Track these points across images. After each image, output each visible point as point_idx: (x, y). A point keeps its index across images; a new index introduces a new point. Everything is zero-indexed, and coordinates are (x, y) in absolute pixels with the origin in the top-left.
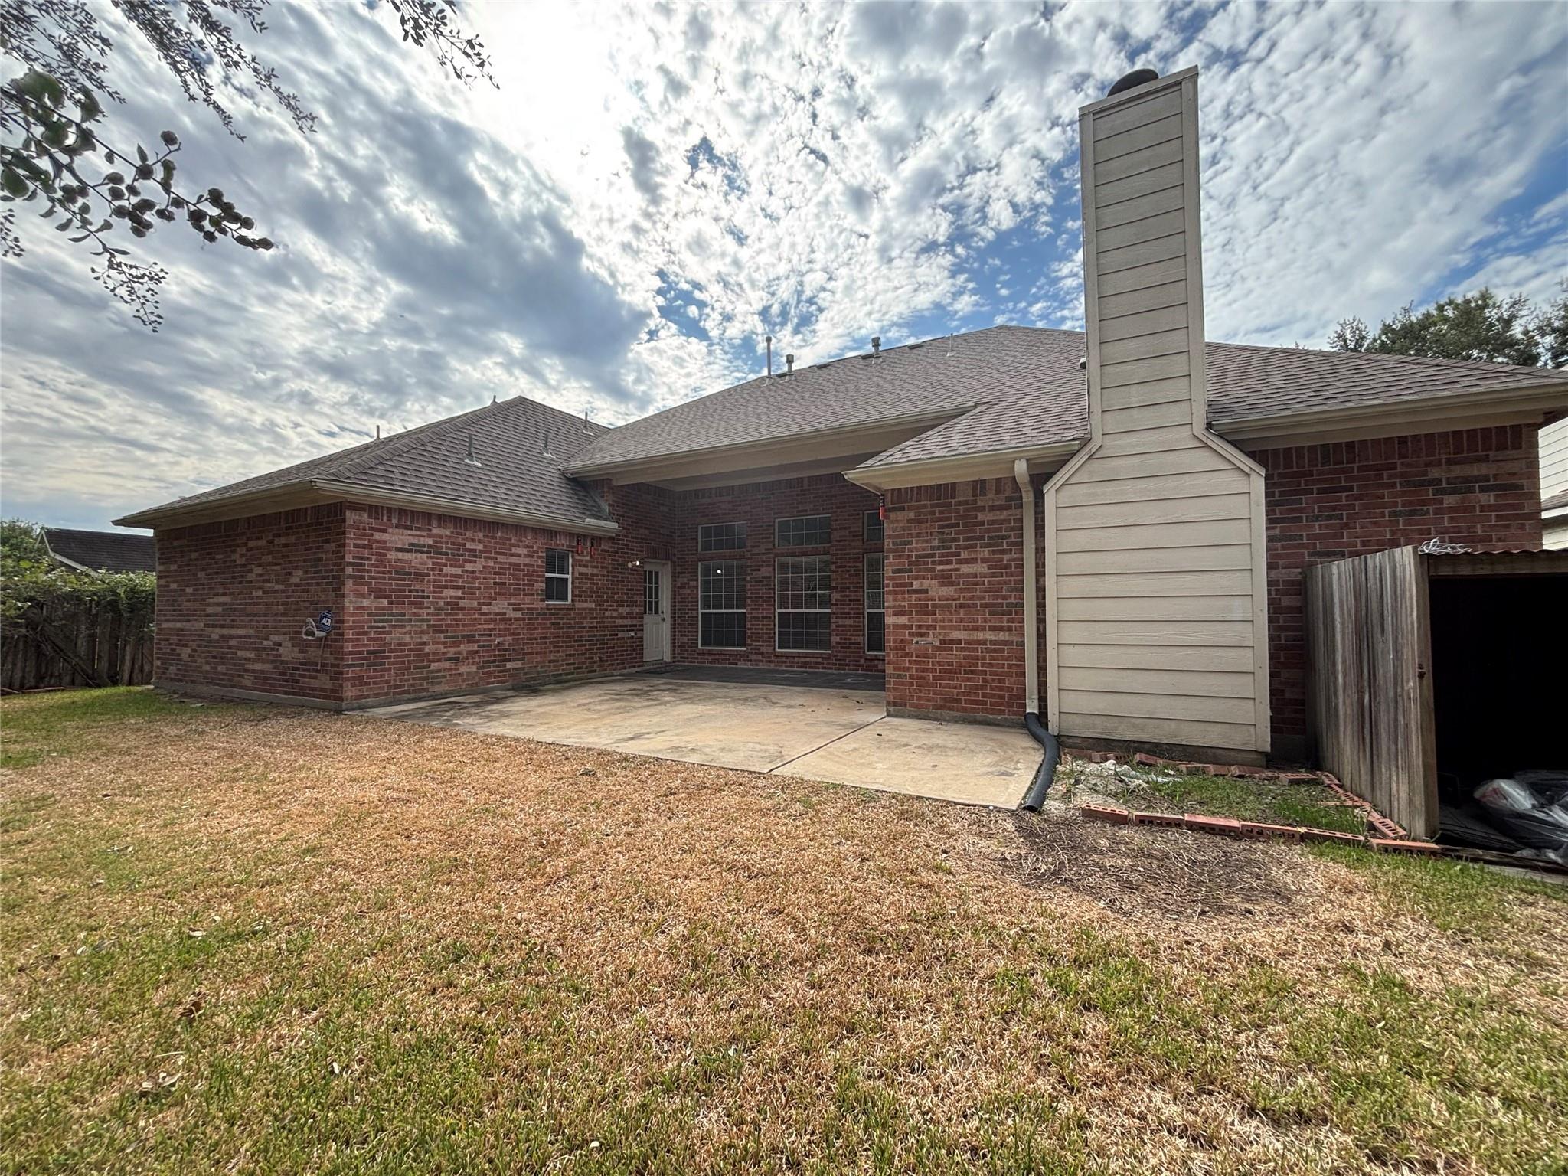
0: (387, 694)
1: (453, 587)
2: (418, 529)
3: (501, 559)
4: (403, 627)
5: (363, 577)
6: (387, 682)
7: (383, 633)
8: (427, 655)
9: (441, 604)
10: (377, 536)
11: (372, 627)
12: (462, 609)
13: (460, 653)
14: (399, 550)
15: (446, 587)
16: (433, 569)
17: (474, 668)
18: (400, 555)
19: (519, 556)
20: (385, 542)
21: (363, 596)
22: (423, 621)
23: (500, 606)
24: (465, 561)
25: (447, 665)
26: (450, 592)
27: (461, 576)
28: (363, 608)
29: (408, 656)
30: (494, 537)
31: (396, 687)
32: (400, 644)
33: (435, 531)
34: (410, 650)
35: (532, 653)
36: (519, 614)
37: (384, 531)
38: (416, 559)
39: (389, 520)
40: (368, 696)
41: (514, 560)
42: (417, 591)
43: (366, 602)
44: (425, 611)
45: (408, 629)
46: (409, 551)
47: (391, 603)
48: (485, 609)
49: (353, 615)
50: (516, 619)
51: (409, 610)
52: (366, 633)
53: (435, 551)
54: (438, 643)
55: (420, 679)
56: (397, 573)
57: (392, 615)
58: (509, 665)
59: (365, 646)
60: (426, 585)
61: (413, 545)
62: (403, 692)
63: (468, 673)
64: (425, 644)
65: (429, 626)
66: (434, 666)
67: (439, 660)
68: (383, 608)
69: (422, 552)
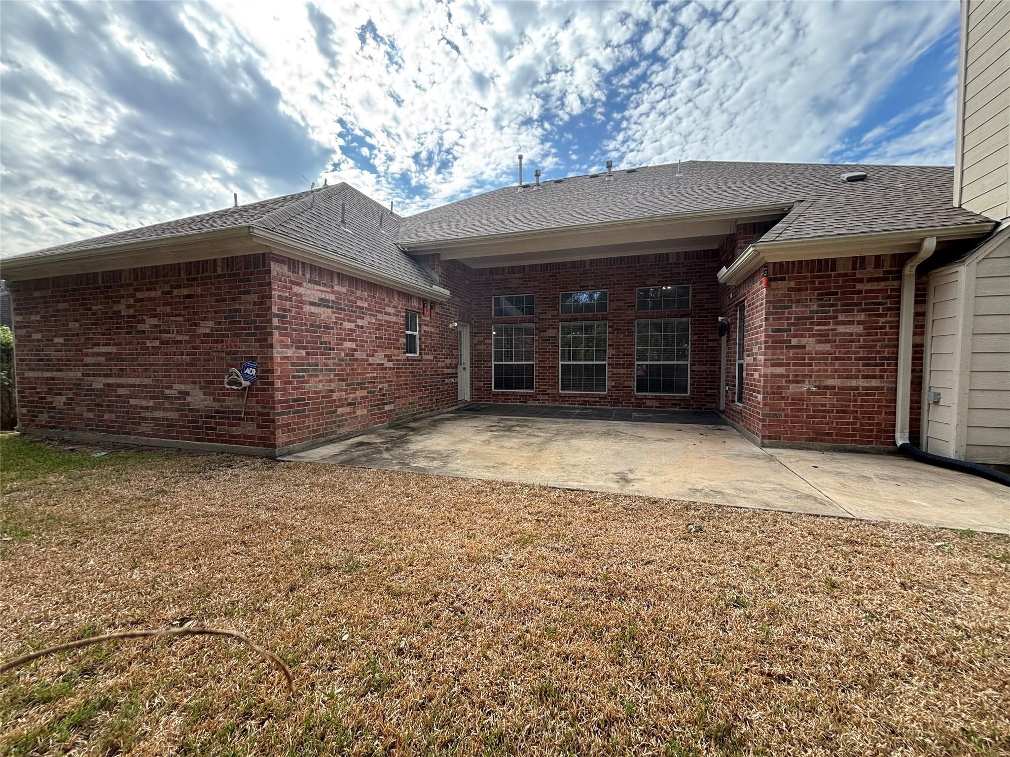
0: (308, 438)
1: (350, 340)
2: (325, 285)
3: (379, 316)
4: (317, 376)
5: (286, 329)
6: (308, 427)
7: (303, 382)
8: (334, 401)
9: (343, 355)
10: (296, 289)
11: (294, 377)
12: (356, 360)
13: (356, 399)
14: (312, 304)
15: (345, 340)
16: (336, 323)
17: (365, 411)
18: (313, 309)
19: (390, 314)
20: (301, 295)
21: (287, 347)
22: (330, 370)
23: (379, 358)
24: (357, 317)
25: (348, 409)
26: (348, 345)
27: (354, 331)
28: (287, 358)
29: (321, 403)
30: (374, 297)
31: (314, 431)
32: (316, 392)
33: (336, 288)
34: (323, 397)
35: (399, 397)
36: (390, 365)
37: (300, 285)
38: (325, 314)
39: (304, 275)
40: (293, 442)
41: (387, 318)
42: (326, 343)
43: (290, 353)
44: (332, 361)
45: (320, 378)
46: (319, 305)
47: (308, 354)
48: (371, 360)
49: (281, 365)
50: (390, 369)
51: (321, 360)
52: (290, 383)
53: (335, 306)
54: (341, 390)
55: (331, 423)
56: (312, 325)
57: (309, 365)
58: (387, 408)
59: (290, 394)
60: (331, 338)
61: (321, 299)
62: (319, 436)
63: (362, 416)
64: (332, 391)
65: (335, 375)
66: (340, 411)
67: (342, 406)
68: (302, 359)
69: (328, 307)
